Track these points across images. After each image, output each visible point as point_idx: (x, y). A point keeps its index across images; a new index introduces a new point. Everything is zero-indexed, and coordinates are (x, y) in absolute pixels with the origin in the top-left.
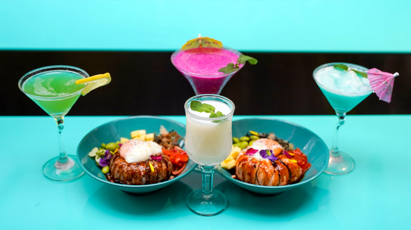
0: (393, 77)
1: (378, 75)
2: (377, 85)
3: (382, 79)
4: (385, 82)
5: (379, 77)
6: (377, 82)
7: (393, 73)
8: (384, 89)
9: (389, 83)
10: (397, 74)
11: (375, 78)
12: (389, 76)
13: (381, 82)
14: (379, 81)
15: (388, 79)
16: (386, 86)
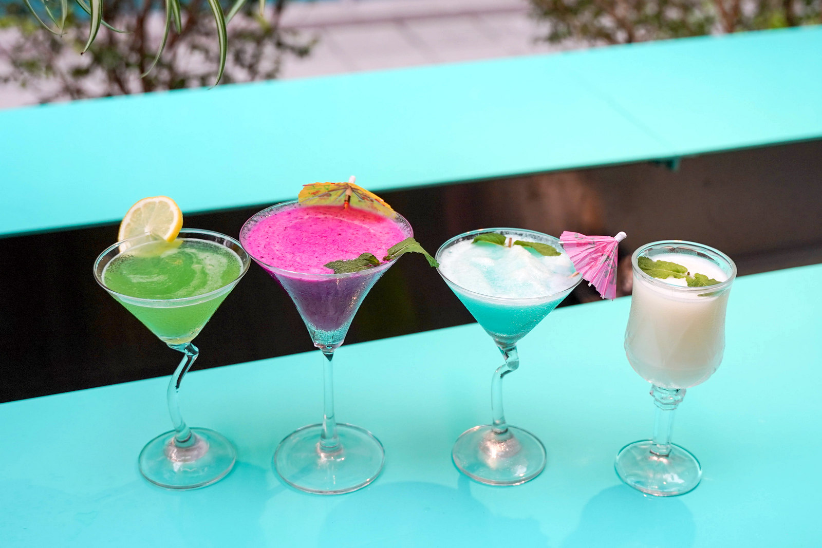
0: (617, 241)
1: (585, 244)
2: (591, 268)
3: (596, 252)
4: (605, 257)
5: (590, 249)
6: (590, 261)
7: (613, 236)
8: (606, 272)
9: (613, 259)
10: (621, 236)
11: (583, 252)
12: (609, 243)
13: (596, 259)
14: (593, 258)
15: (609, 248)
16: (608, 265)
